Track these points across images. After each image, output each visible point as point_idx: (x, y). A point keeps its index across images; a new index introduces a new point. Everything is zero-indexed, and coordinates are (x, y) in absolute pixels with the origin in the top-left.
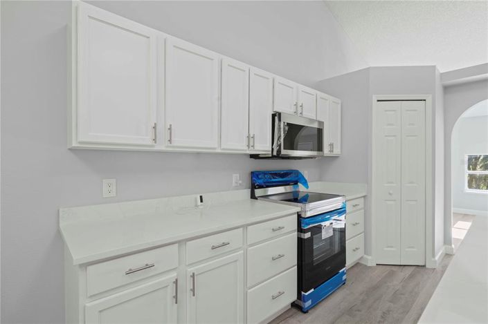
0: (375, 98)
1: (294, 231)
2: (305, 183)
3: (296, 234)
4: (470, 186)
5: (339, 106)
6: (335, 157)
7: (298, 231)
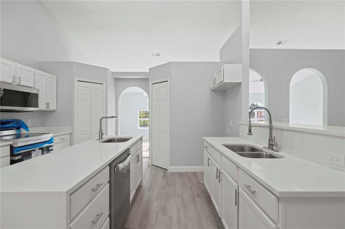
0: (76, 79)
1: (8, 156)
2: (26, 128)
3: (9, 158)
4: (141, 126)
5: (55, 80)
6: (53, 111)
7: (11, 156)
